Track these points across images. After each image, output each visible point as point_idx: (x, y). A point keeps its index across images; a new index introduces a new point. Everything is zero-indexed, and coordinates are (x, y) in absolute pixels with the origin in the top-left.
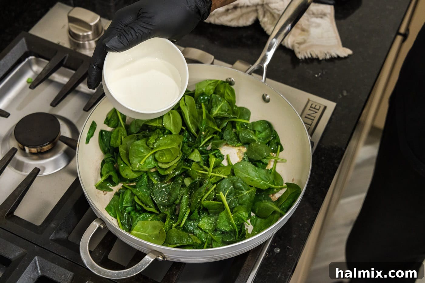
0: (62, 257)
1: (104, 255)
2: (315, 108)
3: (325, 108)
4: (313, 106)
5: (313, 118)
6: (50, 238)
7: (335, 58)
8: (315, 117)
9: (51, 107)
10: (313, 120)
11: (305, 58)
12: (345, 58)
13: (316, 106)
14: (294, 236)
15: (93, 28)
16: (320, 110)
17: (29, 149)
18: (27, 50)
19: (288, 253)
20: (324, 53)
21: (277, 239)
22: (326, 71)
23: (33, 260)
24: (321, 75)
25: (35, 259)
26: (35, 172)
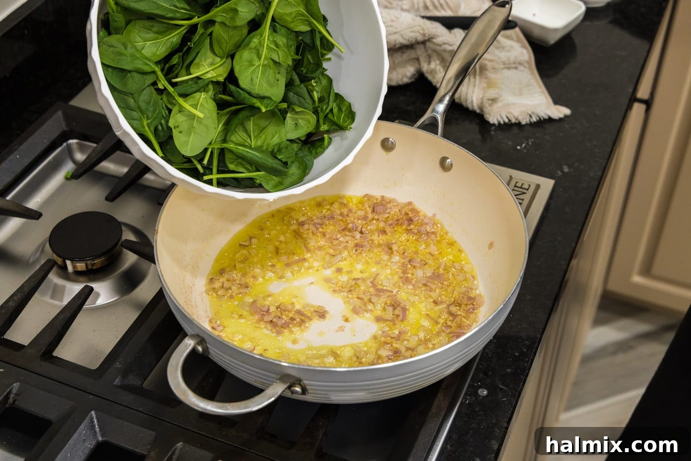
0: (135, 410)
2: (521, 188)
3: (538, 187)
4: (519, 185)
5: (520, 201)
6: (115, 382)
7: (545, 120)
8: (523, 200)
9: (107, 202)
11: (499, 124)
12: (561, 120)
13: (523, 184)
14: (509, 370)
17: (72, 264)
18: (65, 129)
19: (500, 395)
20: (528, 113)
21: (481, 376)
22: (533, 140)
23: (88, 416)
24: (525, 146)
25: (92, 414)
26: (86, 291)
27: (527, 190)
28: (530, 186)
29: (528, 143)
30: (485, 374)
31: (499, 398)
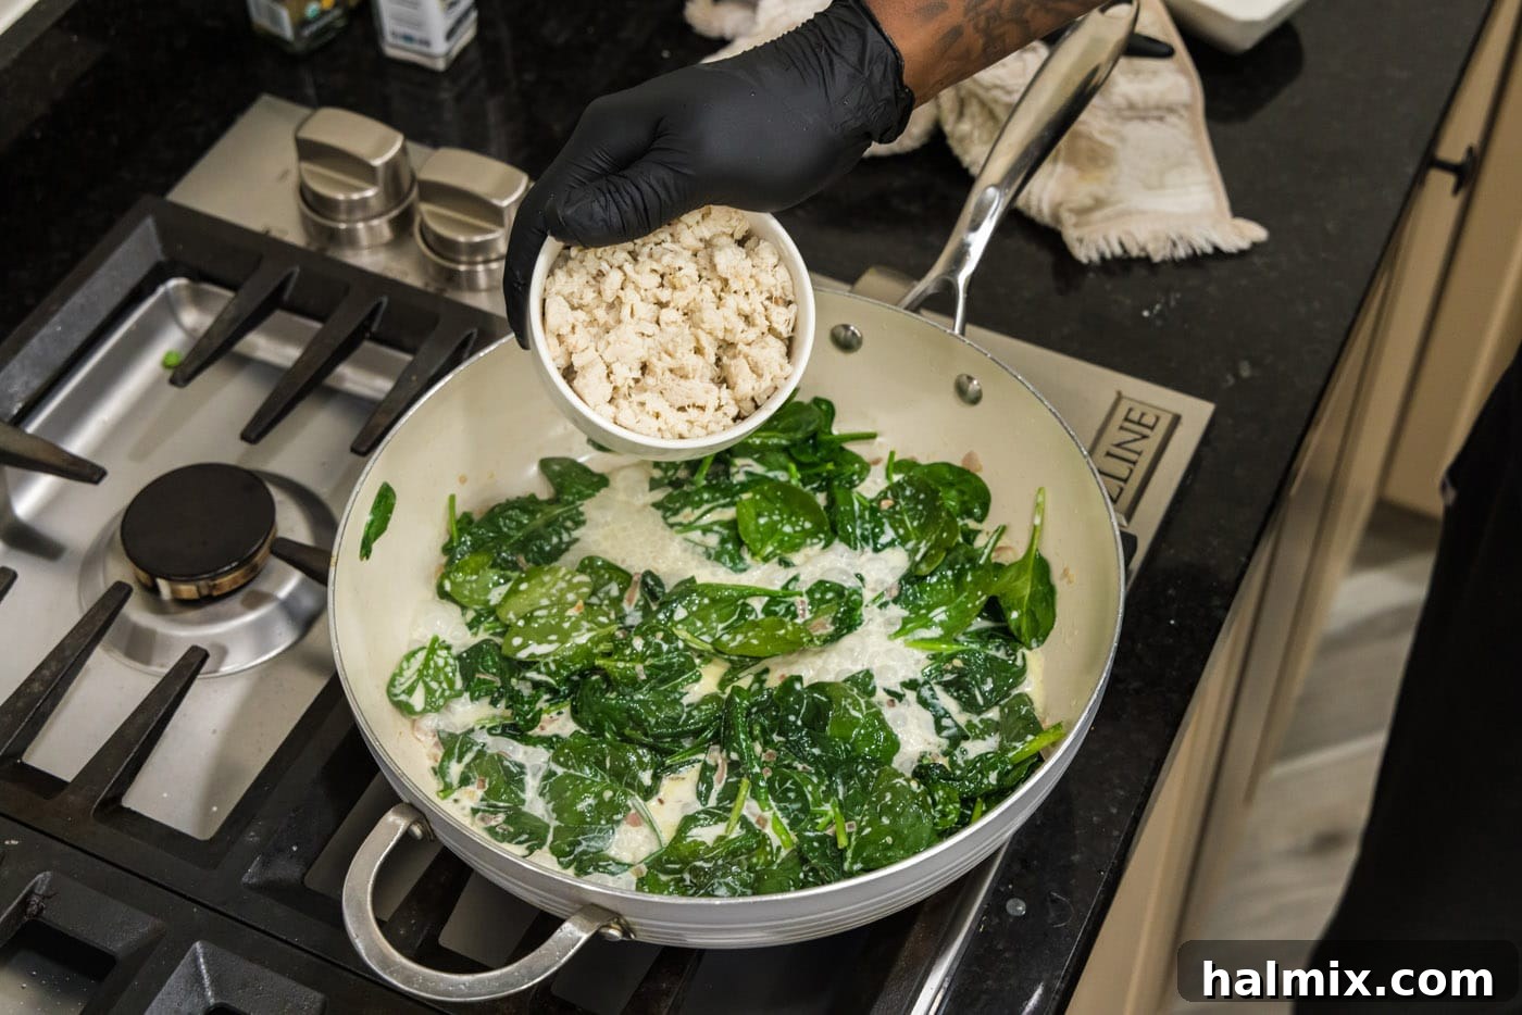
0: (286, 942)
1: (425, 930)
2: (1139, 423)
3: (1176, 420)
4: (1135, 416)
5: (1133, 457)
6: (245, 879)
7: (1205, 255)
8: (1139, 454)
9: (245, 445)
11: (1103, 258)
12: (1242, 253)
13: (1143, 415)
15: (380, 175)
16: (1156, 430)
17: (170, 585)
18: (162, 258)
19: (1052, 915)
20: (1168, 238)
21: (1017, 867)
22: (1178, 296)
23: (188, 954)
24: (1161, 311)
25: (195, 951)
26: (192, 660)
27: (1152, 428)
28: (1158, 419)
29: (1167, 303)
30: (1025, 863)
31: (1050, 921)
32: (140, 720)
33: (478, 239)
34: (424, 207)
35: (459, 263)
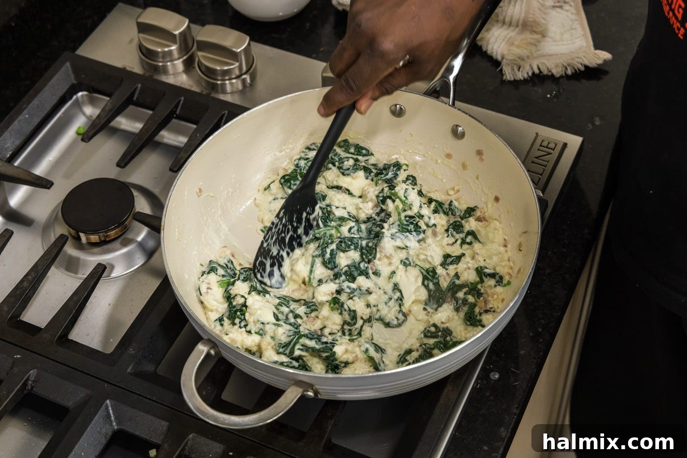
0: (149, 399)
1: (215, 392)
2: (547, 147)
3: (565, 145)
4: (545, 144)
5: (545, 163)
6: (129, 370)
8: (547, 162)
9: (119, 169)
10: (545, 166)
13: (549, 143)
14: (522, 352)
15: (178, 39)
16: (556, 150)
17: (86, 236)
18: (75, 82)
19: (512, 379)
20: (563, 65)
21: (494, 357)
23: (104, 405)
24: (556, 94)
25: (107, 404)
26: (99, 270)
27: (553, 149)
29: (559, 91)
30: (498, 355)
31: (511, 382)
32: (75, 298)
33: (226, 68)
34: (200, 54)
35: (218, 80)
